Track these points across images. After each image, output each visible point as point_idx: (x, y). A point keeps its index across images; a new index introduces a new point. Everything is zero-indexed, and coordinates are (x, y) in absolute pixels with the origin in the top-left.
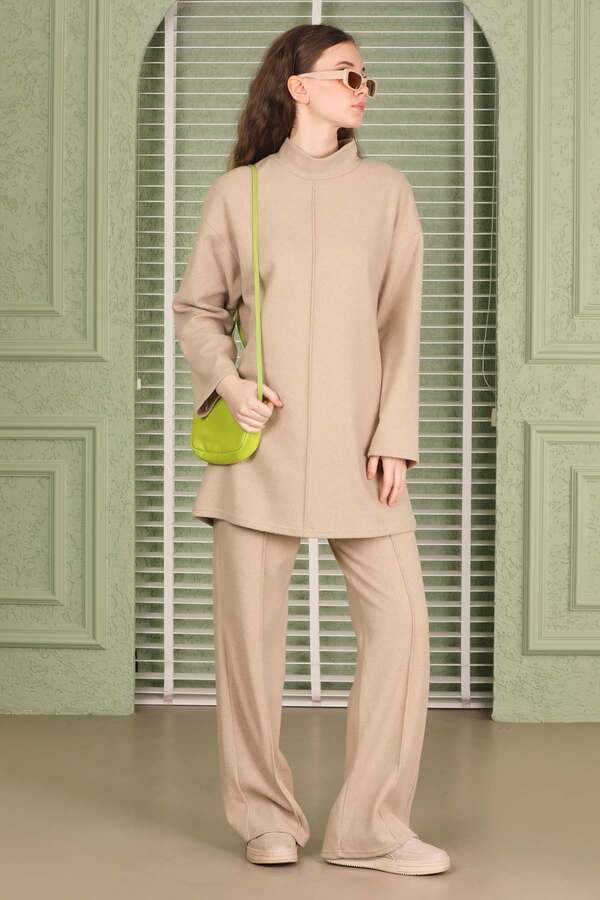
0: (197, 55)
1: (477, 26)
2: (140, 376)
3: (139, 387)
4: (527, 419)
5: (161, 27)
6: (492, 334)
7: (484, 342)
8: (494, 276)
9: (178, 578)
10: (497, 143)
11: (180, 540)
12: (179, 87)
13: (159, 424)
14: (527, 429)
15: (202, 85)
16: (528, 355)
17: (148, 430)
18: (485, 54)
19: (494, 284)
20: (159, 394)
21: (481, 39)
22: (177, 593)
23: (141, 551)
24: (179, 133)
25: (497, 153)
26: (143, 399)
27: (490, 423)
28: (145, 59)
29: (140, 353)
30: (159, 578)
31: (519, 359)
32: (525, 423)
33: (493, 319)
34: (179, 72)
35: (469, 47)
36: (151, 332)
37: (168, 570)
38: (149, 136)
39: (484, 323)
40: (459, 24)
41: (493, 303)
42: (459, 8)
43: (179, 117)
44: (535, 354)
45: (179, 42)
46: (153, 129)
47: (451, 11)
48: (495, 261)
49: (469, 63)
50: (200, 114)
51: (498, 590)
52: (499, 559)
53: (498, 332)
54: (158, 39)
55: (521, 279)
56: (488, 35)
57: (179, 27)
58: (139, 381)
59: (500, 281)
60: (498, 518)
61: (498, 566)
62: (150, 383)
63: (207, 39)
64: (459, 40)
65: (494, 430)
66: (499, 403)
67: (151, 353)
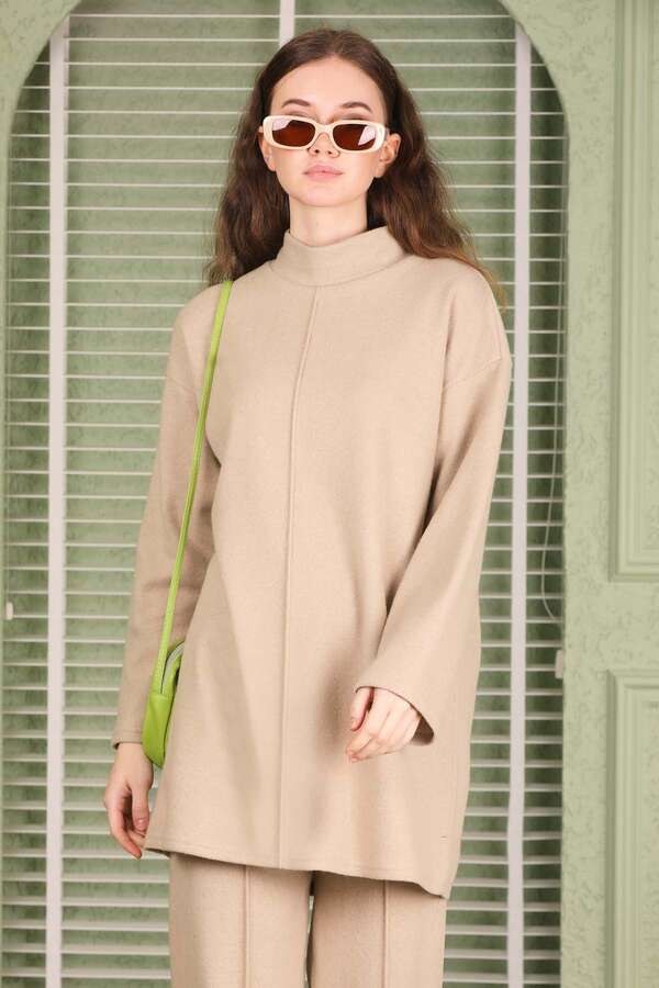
0: (100, 100)
1: (536, 56)
2: (11, 598)
3: (10, 615)
4: (611, 667)
5: (45, 55)
6: (556, 536)
7: (544, 548)
8: (561, 445)
9: (69, 912)
10: (565, 240)
11: (71, 855)
12: (73, 150)
13: (40, 674)
14: (611, 681)
15: (109, 148)
16: (612, 567)
17: (22, 682)
18: (548, 98)
19: (560, 458)
20: (39, 627)
21: (542, 76)
22: (67, 936)
23: (12, 871)
24: (72, 222)
25: (565, 255)
26: (15, 634)
27: (553, 673)
28: (21, 105)
29: (12, 563)
30: (39, 913)
31: (597, 573)
32: (608, 671)
33: (558, 513)
34: (73, 126)
35: (524, 89)
36: (29, 530)
37: (54, 901)
38: (25, 226)
39: (544, 518)
40: (508, 53)
41: (558, 488)
42: (508, 27)
43: (73, 197)
44: (623, 568)
45: (73, 78)
46: (32, 215)
47: (496, 31)
48: (561, 422)
49: (523, 113)
50: (105, 193)
51: (567, 932)
52: (567, 884)
53: (567, 532)
54: (39, 74)
55: (601, 450)
56: (553, 70)
57: (73, 55)
58: (10, 607)
59: (569, 452)
60: (566, 821)
61: (566, 896)
62: (27, 610)
63: (117, 76)
64: (508, 77)
65: (559, 684)
66: (567, 641)
67: (29, 563)
